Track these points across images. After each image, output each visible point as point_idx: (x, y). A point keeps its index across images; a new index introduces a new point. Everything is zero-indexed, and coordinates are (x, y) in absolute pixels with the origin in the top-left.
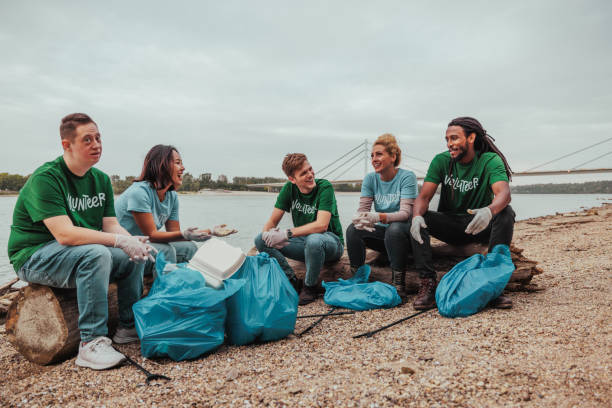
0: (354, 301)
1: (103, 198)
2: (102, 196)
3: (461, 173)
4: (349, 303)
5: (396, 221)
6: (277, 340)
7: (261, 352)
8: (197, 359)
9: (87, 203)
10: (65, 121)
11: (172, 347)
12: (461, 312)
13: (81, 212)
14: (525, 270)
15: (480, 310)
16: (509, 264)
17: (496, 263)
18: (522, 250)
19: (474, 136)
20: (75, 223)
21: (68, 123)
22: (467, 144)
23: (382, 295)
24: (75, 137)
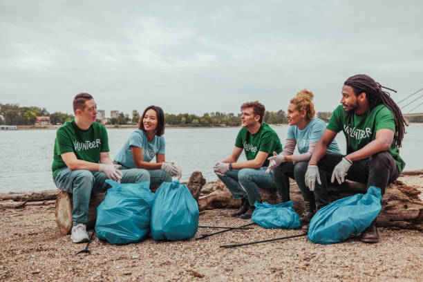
0: (263, 221)
1: (99, 142)
2: (98, 141)
3: (357, 123)
4: (260, 222)
5: (301, 161)
6: (176, 241)
8: (122, 245)
9: (89, 145)
10: (77, 97)
11: (108, 234)
12: (322, 240)
13: (83, 151)
14: (414, 210)
15: (341, 241)
16: (377, 204)
17: (369, 202)
18: (420, 193)
19: (364, 95)
20: (79, 158)
21: (79, 99)
22: (358, 102)
23: (282, 218)
24: (85, 107)
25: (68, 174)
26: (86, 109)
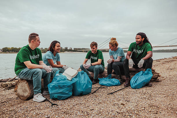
0: (107, 84)
2: (38, 55)
3: (139, 48)
6: (86, 95)
7: (82, 98)
8: (65, 99)
11: (58, 96)
12: (137, 87)
14: (156, 75)
15: (143, 87)
16: (151, 74)
17: (147, 74)
18: (155, 70)
19: (144, 38)
20: (32, 63)
22: (142, 41)
23: (115, 82)
24: (36, 39)
25: (28, 71)
26: (36, 40)
